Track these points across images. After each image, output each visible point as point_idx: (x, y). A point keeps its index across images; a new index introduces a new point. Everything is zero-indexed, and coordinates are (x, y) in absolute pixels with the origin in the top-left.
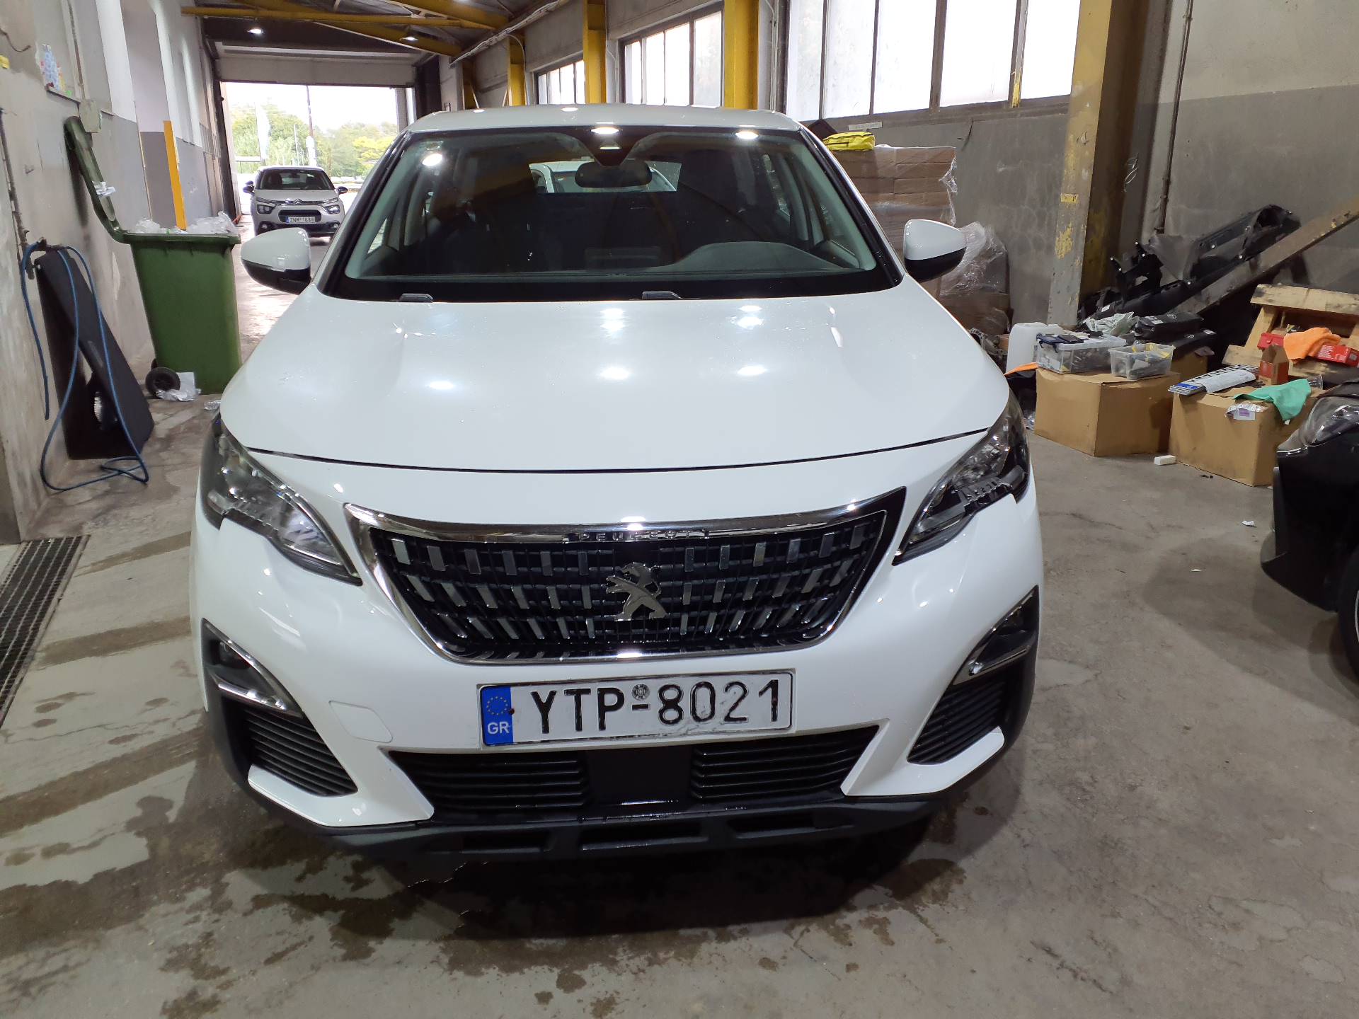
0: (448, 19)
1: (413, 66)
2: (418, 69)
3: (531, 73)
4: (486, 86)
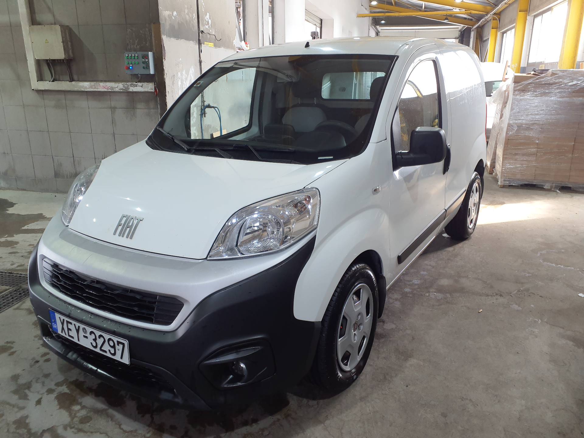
0: (465, 10)
1: (459, 31)
2: (461, 32)
3: (501, 33)
4: (485, 39)
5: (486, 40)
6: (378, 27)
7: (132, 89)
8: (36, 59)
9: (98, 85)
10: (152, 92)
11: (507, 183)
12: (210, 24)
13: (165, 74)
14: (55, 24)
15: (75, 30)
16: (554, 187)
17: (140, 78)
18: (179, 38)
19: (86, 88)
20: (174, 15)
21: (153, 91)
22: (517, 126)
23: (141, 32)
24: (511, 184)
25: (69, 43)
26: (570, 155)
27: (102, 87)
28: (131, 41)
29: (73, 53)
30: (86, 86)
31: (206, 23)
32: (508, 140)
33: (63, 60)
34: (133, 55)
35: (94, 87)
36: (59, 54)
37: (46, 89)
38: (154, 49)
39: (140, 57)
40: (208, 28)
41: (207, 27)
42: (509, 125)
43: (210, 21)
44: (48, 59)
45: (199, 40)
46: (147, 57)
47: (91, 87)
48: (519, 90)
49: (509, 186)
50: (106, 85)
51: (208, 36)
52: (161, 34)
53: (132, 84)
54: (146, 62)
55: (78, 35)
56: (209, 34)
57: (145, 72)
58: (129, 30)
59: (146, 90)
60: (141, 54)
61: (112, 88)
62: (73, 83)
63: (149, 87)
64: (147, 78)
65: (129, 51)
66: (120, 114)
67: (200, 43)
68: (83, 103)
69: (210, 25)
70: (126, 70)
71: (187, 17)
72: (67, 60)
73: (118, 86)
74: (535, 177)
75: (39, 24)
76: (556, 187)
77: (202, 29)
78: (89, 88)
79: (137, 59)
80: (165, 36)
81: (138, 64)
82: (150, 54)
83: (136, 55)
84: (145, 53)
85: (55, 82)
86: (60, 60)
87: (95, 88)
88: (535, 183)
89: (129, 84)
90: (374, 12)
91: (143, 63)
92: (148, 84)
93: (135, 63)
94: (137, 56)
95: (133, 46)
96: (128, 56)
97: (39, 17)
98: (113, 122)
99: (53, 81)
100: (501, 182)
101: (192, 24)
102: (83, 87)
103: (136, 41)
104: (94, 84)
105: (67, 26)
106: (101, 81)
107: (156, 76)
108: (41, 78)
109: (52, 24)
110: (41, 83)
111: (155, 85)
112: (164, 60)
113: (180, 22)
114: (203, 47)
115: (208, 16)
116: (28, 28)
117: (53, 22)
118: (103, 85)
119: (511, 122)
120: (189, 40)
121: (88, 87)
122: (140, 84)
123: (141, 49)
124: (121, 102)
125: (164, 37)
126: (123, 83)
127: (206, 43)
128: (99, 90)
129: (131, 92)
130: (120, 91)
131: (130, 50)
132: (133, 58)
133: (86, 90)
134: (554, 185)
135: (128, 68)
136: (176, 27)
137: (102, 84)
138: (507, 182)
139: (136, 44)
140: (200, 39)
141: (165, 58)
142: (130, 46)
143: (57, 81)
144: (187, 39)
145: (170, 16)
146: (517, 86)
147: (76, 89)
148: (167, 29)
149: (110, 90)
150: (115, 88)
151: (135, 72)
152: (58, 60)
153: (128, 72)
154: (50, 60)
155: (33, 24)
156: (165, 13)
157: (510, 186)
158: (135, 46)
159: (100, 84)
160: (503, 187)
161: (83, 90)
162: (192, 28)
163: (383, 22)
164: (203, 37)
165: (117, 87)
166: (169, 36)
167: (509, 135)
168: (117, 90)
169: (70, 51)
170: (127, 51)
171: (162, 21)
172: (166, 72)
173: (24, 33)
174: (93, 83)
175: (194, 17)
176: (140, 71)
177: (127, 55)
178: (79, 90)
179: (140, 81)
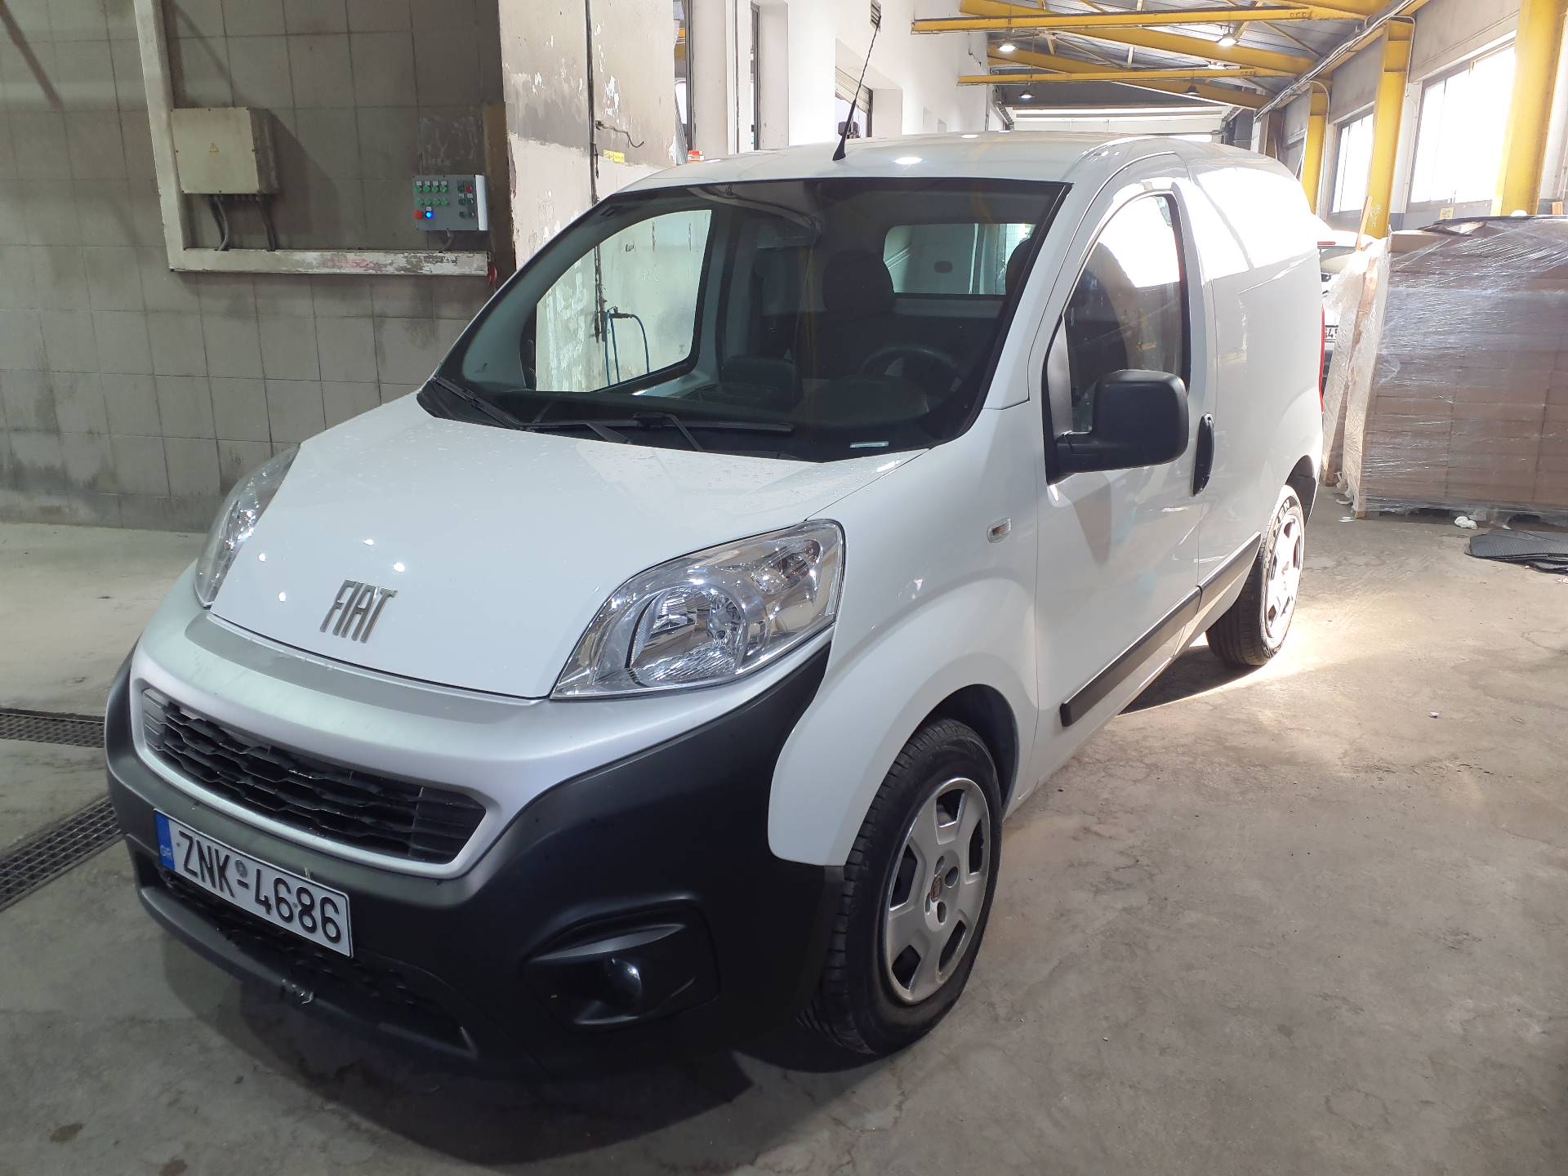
0: (1240, 68)
1: (1223, 120)
2: (1228, 124)
3: (1335, 125)
4: (1290, 141)
5: (1295, 144)
6: (1009, 110)
7: (429, 269)
8: (186, 192)
9: (342, 258)
10: (479, 277)
11: (1376, 507)
12: (617, 104)
13: (515, 231)
14: (234, 105)
15: (287, 122)
16: (1496, 515)
17: (450, 240)
18: (546, 140)
19: (310, 265)
20: (536, 83)
21: (485, 272)
22: (1401, 363)
23: (456, 125)
24: (1387, 509)
25: (271, 154)
26: (1536, 435)
27: (352, 263)
28: (429, 147)
29: (279, 177)
30: (310, 260)
31: (609, 102)
32: (1378, 396)
33: (254, 195)
34: (436, 183)
35: (330, 264)
36: (244, 179)
37: (208, 268)
38: (489, 169)
39: (454, 186)
40: (611, 114)
41: (610, 111)
42: (1380, 360)
43: (616, 96)
44: (216, 191)
45: (592, 145)
46: (471, 188)
47: (324, 264)
48: (1403, 271)
49: (1382, 514)
50: (364, 257)
51: (613, 134)
52: (506, 130)
53: (429, 257)
54: (469, 200)
55: (294, 135)
56: (614, 129)
57: (464, 225)
58: (425, 120)
59: (467, 271)
60: (455, 179)
61: (378, 266)
62: (278, 253)
63: (474, 264)
64: (468, 241)
65: (423, 173)
66: (395, 331)
67: (594, 154)
68: (302, 305)
69: (616, 107)
70: (416, 221)
71: (566, 86)
72: (264, 195)
73: (393, 262)
74: (1446, 492)
75: (193, 105)
76: (1501, 517)
77: (597, 118)
78: (317, 267)
79: (446, 191)
80: (517, 135)
81: (448, 204)
82: (479, 180)
83: (444, 183)
84: (464, 178)
85: (232, 252)
86: (246, 195)
87: (334, 267)
88: (1447, 508)
89: (422, 255)
90: (1002, 72)
91: (461, 202)
92: (472, 255)
93: (440, 204)
94: (446, 186)
95: (434, 160)
96: (422, 187)
97: (192, 88)
98: (378, 351)
99: (226, 249)
100: (1360, 504)
101: (577, 105)
102: (302, 263)
103: (443, 149)
104: (332, 255)
105: (267, 110)
106: (350, 249)
107: (491, 237)
108: (193, 241)
109: (225, 105)
110: (194, 253)
111: (488, 258)
112: (512, 196)
113: (549, 101)
114: (602, 163)
115: (612, 85)
116: (164, 115)
117: (229, 99)
118: (356, 257)
119: (1384, 352)
120: (571, 146)
121: (315, 263)
122: (450, 256)
123: (456, 169)
124: (399, 301)
125: (513, 138)
126: (406, 254)
127: (606, 152)
128: (343, 271)
129: (425, 276)
130: (396, 273)
131: (426, 171)
132: (435, 190)
133: (310, 271)
134: (1496, 510)
135: (423, 216)
136: (541, 112)
137: (351, 256)
138: (1376, 505)
139: (442, 155)
140: (595, 143)
141: (514, 191)
142: (427, 159)
143: (233, 248)
144: (566, 143)
145: (527, 86)
146: (1399, 262)
147: (284, 269)
148: (520, 115)
149: (371, 272)
150: (385, 266)
151: (440, 226)
152: (240, 195)
153: (422, 226)
154: (218, 195)
155: (176, 106)
156: (516, 78)
157: (1384, 515)
158: (439, 160)
159: (345, 257)
160: (1366, 516)
161: (302, 270)
162: (577, 117)
163: (1026, 97)
164: (599, 136)
165: (391, 264)
166: (525, 135)
167: (1379, 385)
168: (390, 270)
169: (273, 174)
170: (419, 173)
171: (509, 99)
172: (516, 225)
173: (153, 127)
174: (328, 254)
175: (580, 88)
176: (451, 222)
177: (419, 183)
178: (294, 270)
179: (449, 250)
